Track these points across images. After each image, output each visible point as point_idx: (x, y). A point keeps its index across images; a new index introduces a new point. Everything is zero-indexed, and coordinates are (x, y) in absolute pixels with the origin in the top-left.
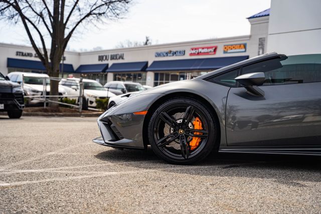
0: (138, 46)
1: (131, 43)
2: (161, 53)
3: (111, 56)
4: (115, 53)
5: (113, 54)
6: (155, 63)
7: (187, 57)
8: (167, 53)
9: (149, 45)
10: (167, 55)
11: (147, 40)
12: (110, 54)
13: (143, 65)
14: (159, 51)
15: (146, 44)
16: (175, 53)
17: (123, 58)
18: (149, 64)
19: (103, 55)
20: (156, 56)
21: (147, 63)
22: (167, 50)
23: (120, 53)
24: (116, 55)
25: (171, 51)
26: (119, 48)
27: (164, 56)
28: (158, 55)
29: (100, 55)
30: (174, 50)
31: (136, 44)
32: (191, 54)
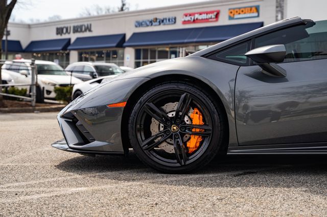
0: (111, 12)
1: (101, 9)
2: (143, 22)
3: (74, 27)
4: (79, 24)
5: (76, 24)
6: (135, 35)
7: (179, 26)
8: (151, 22)
9: (126, 11)
10: (152, 25)
11: (124, 5)
12: (72, 25)
13: (118, 40)
14: (141, 19)
15: (122, 9)
16: (162, 22)
17: (90, 31)
18: (128, 37)
19: (62, 26)
20: (136, 26)
21: (124, 35)
22: (151, 17)
23: (86, 24)
24: (81, 26)
25: (156, 19)
26: (85, 16)
27: (148, 26)
28: (139, 24)
29: (59, 26)
30: (160, 16)
31: (108, 10)
32: (185, 22)
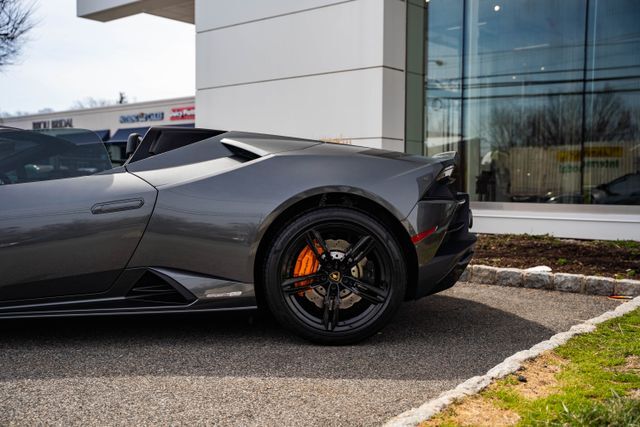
0: (106, 105)
1: (95, 102)
2: (130, 117)
3: (53, 123)
4: (58, 119)
5: (55, 119)
6: (120, 132)
7: (167, 122)
8: (137, 118)
10: (138, 121)
11: (122, 98)
12: (50, 120)
13: (103, 135)
14: (126, 113)
15: (120, 102)
16: (148, 117)
18: (112, 134)
19: (40, 121)
20: (121, 122)
21: (108, 132)
22: (137, 112)
23: (66, 118)
24: (60, 122)
25: (142, 114)
26: (77, 109)
27: (133, 121)
28: (124, 120)
29: (36, 121)
30: (147, 111)
31: (104, 103)
32: (173, 118)
